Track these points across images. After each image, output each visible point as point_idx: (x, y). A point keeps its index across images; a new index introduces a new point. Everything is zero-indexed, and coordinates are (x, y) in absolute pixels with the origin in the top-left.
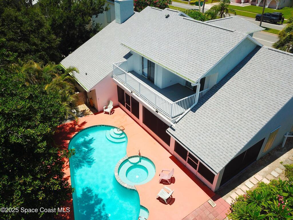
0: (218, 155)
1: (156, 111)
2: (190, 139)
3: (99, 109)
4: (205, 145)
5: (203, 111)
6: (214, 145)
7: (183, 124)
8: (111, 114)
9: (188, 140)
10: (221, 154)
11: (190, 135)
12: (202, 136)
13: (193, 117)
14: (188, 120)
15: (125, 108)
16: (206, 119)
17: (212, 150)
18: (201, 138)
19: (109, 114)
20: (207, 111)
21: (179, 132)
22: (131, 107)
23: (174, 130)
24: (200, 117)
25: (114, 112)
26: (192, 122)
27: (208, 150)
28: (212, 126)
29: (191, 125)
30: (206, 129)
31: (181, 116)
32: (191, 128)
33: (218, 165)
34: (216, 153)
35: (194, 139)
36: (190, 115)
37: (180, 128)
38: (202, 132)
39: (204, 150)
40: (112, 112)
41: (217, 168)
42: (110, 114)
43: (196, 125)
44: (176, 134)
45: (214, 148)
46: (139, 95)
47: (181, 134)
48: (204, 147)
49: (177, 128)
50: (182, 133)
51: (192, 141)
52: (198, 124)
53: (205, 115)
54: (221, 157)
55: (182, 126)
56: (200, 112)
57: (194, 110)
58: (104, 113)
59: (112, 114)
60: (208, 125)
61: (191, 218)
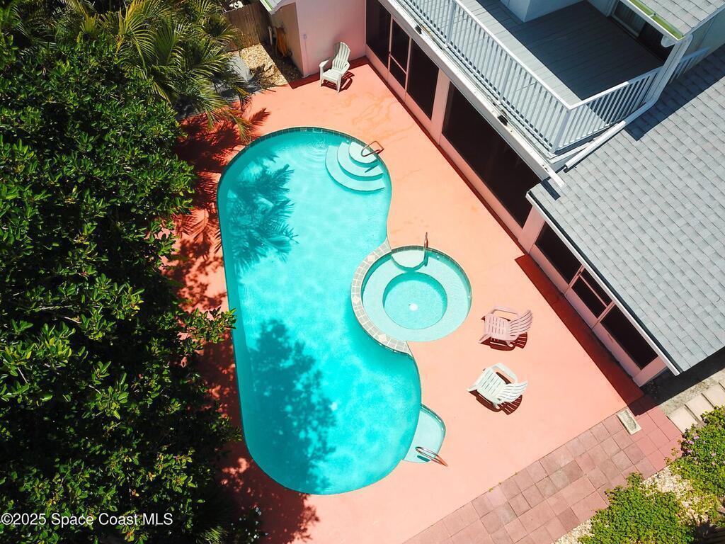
0: (699, 311)
1: (501, 118)
2: (606, 235)
3: (306, 69)
4: (658, 267)
5: (671, 139)
6: (690, 274)
7: (591, 180)
8: (341, 90)
9: (599, 241)
10: (709, 309)
11: (608, 224)
12: (650, 232)
13: (629, 157)
14: (611, 165)
15: (386, 71)
16: (677, 170)
17: (678, 289)
18: (645, 239)
19: (336, 89)
20: (687, 141)
21: (570, 206)
22: (407, 73)
23: (555, 195)
24: (656, 162)
25: (351, 81)
26: (621, 176)
27: (662, 286)
28: (695, 200)
29: (618, 185)
30: (669, 211)
31: (590, 147)
32: (617, 195)
33: (691, 345)
34: (692, 303)
35: (622, 240)
36: (619, 148)
37: (575, 188)
38: (652, 220)
39: (651, 285)
40: (347, 80)
41: (686, 355)
42: (339, 88)
43: (635, 189)
44: (562, 210)
45: (688, 286)
46: (445, 46)
47: (577, 215)
48: (652, 274)
49: (566, 191)
50: (583, 210)
51: (613, 244)
52: (645, 187)
53: (677, 156)
54: (708, 320)
55: (584, 186)
56: (659, 139)
57: (637, 129)
58: (320, 82)
59: (346, 88)
60: (680, 197)
61: (564, 461)
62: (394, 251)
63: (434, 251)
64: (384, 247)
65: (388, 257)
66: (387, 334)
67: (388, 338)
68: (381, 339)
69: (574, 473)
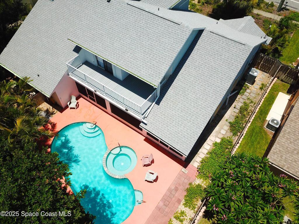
0: (185, 141)
1: (126, 110)
2: (160, 130)
4: (174, 134)
5: (166, 103)
6: (181, 133)
7: (152, 118)
8: (77, 108)
9: (159, 132)
10: (187, 140)
11: (160, 127)
12: (169, 126)
13: (159, 110)
14: (156, 113)
16: (169, 110)
17: (179, 138)
18: (169, 128)
19: (75, 109)
20: (169, 103)
21: (150, 126)
22: (95, 99)
23: (146, 124)
24: (165, 110)
26: (159, 115)
27: (176, 138)
28: (175, 116)
29: (159, 118)
30: (171, 120)
31: (149, 110)
32: (159, 120)
33: (186, 150)
34: (183, 140)
35: (164, 130)
36: (156, 108)
37: (150, 121)
38: (169, 123)
39: (174, 139)
40: (77, 106)
41: (186, 152)
44: (149, 128)
45: (181, 136)
47: (152, 127)
48: (173, 136)
49: (148, 123)
51: (163, 132)
52: (164, 116)
53: (168, 107)
54: (188, 142)
56: (163, 104)
57: (158, 103)
58: (69, 108)
60: (172, 116)
61: (173, 188)
62: (111, 151)
63: (122, 146)
64: (108, 151)
65: (110, 153)
66: (118, 175)
67: (119, 176)
68: (117, 177)
69: (176, 189)
